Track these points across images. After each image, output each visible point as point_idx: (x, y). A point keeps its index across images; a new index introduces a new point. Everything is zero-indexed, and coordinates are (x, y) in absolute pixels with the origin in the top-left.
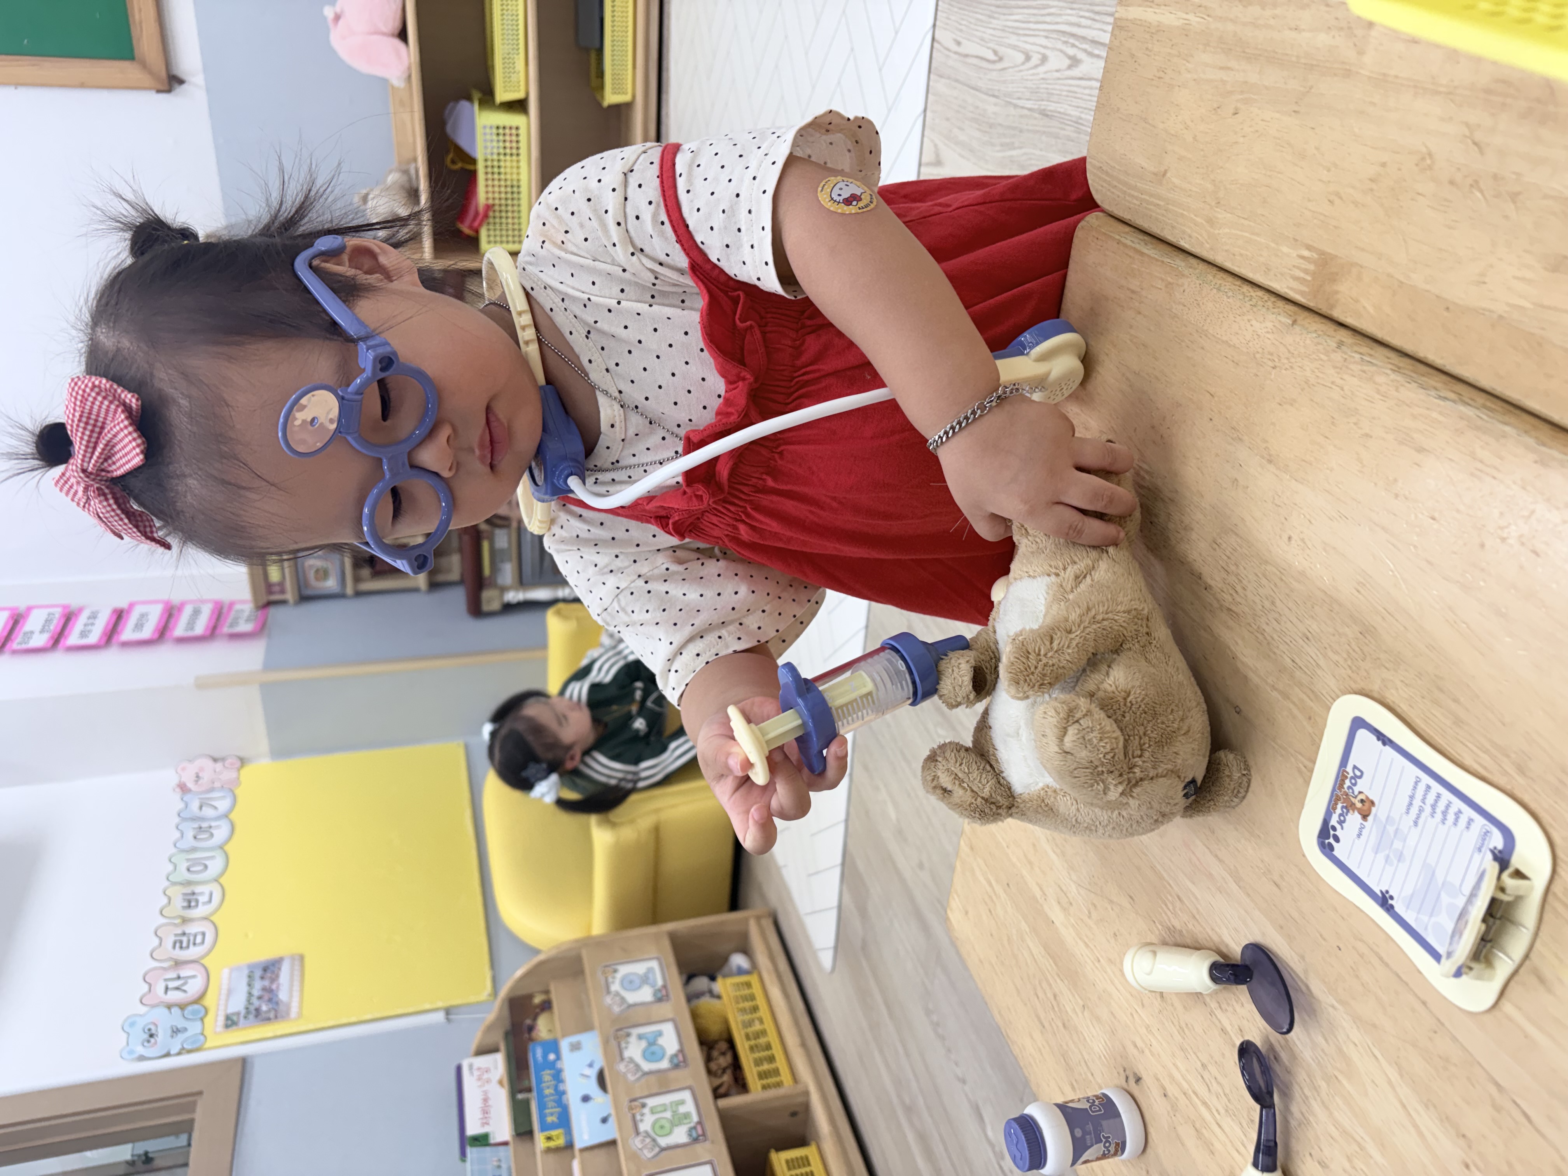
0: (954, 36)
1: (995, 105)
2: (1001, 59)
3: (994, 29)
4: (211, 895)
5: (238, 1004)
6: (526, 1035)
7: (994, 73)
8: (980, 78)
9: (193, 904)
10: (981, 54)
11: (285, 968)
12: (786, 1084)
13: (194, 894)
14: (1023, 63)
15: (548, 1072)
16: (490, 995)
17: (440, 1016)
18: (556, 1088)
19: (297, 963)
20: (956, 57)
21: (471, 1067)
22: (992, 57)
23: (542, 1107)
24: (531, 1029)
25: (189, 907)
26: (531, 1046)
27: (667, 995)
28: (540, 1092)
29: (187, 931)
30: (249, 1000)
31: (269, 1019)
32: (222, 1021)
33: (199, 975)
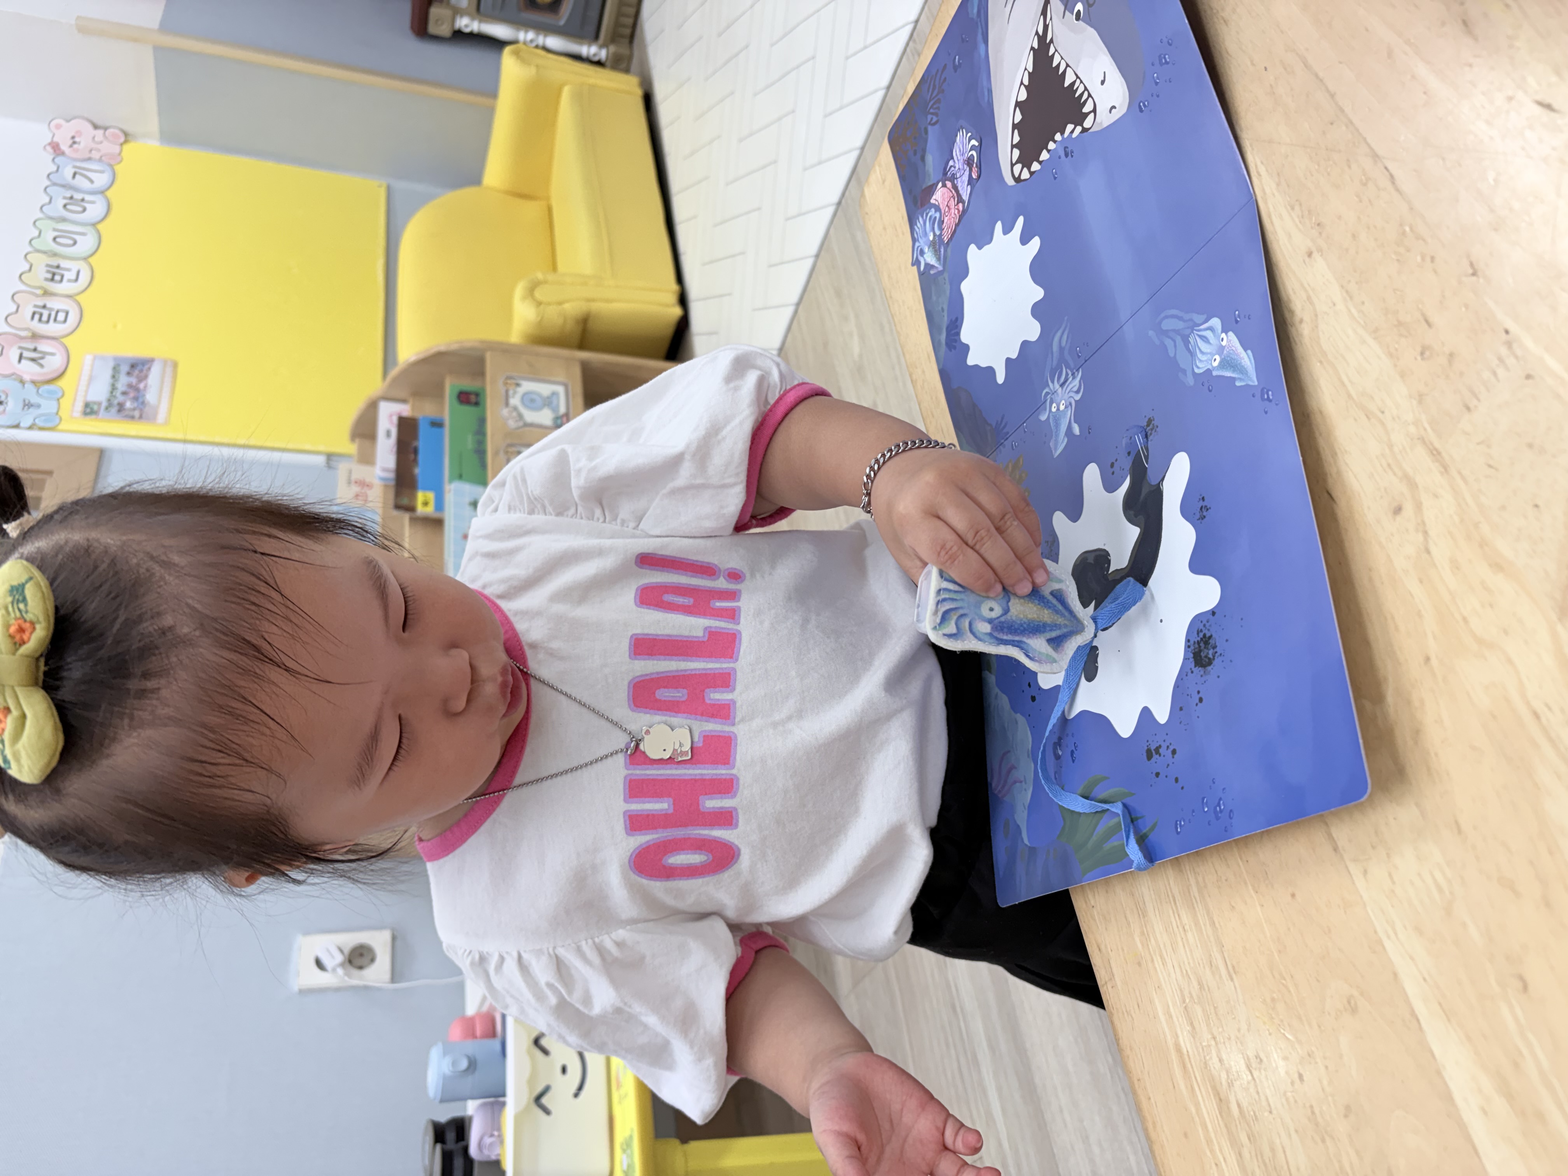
4: (78, 273)
5: (99, 393)
9: (57, 278)
11: (156, 370)
13: (58, 268)
17: (322, 458)
19: (169, 368)
25: (52, 279)
29: (48, 306)
30: (112, 393)
31: (133, 417)
32: (79, 406)
33: (58, 353)
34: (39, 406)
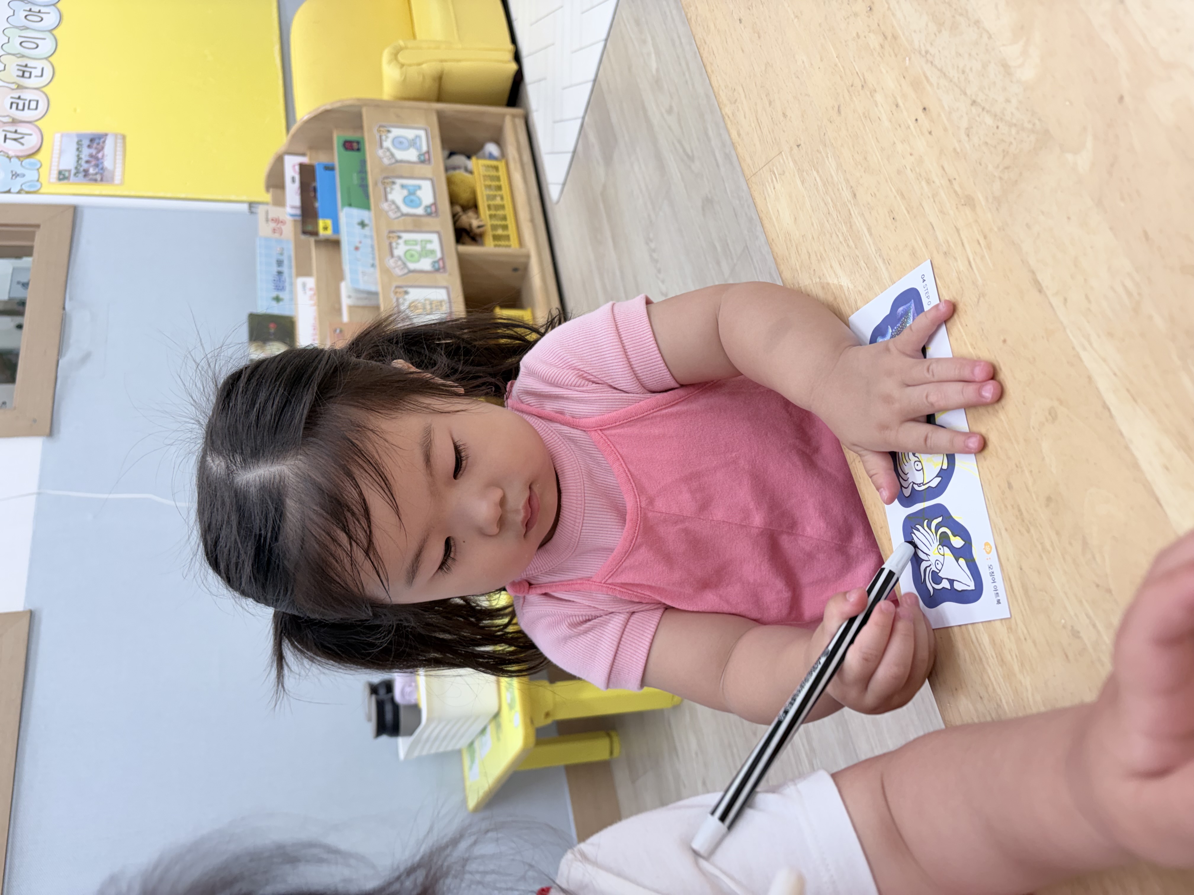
4: (43, 69)
5: (69, 163)
9: (27, 74)
11: (109, 142)
12: (513, 246)
13: (27, 66)
17: (246, 207)
19: (120, 141)
25: (24, 77)
29: (22, 97)
30: (78, 161)
31: (96, 180)
32: (55, 174)
33: (34, 134)
34: (24, 175)
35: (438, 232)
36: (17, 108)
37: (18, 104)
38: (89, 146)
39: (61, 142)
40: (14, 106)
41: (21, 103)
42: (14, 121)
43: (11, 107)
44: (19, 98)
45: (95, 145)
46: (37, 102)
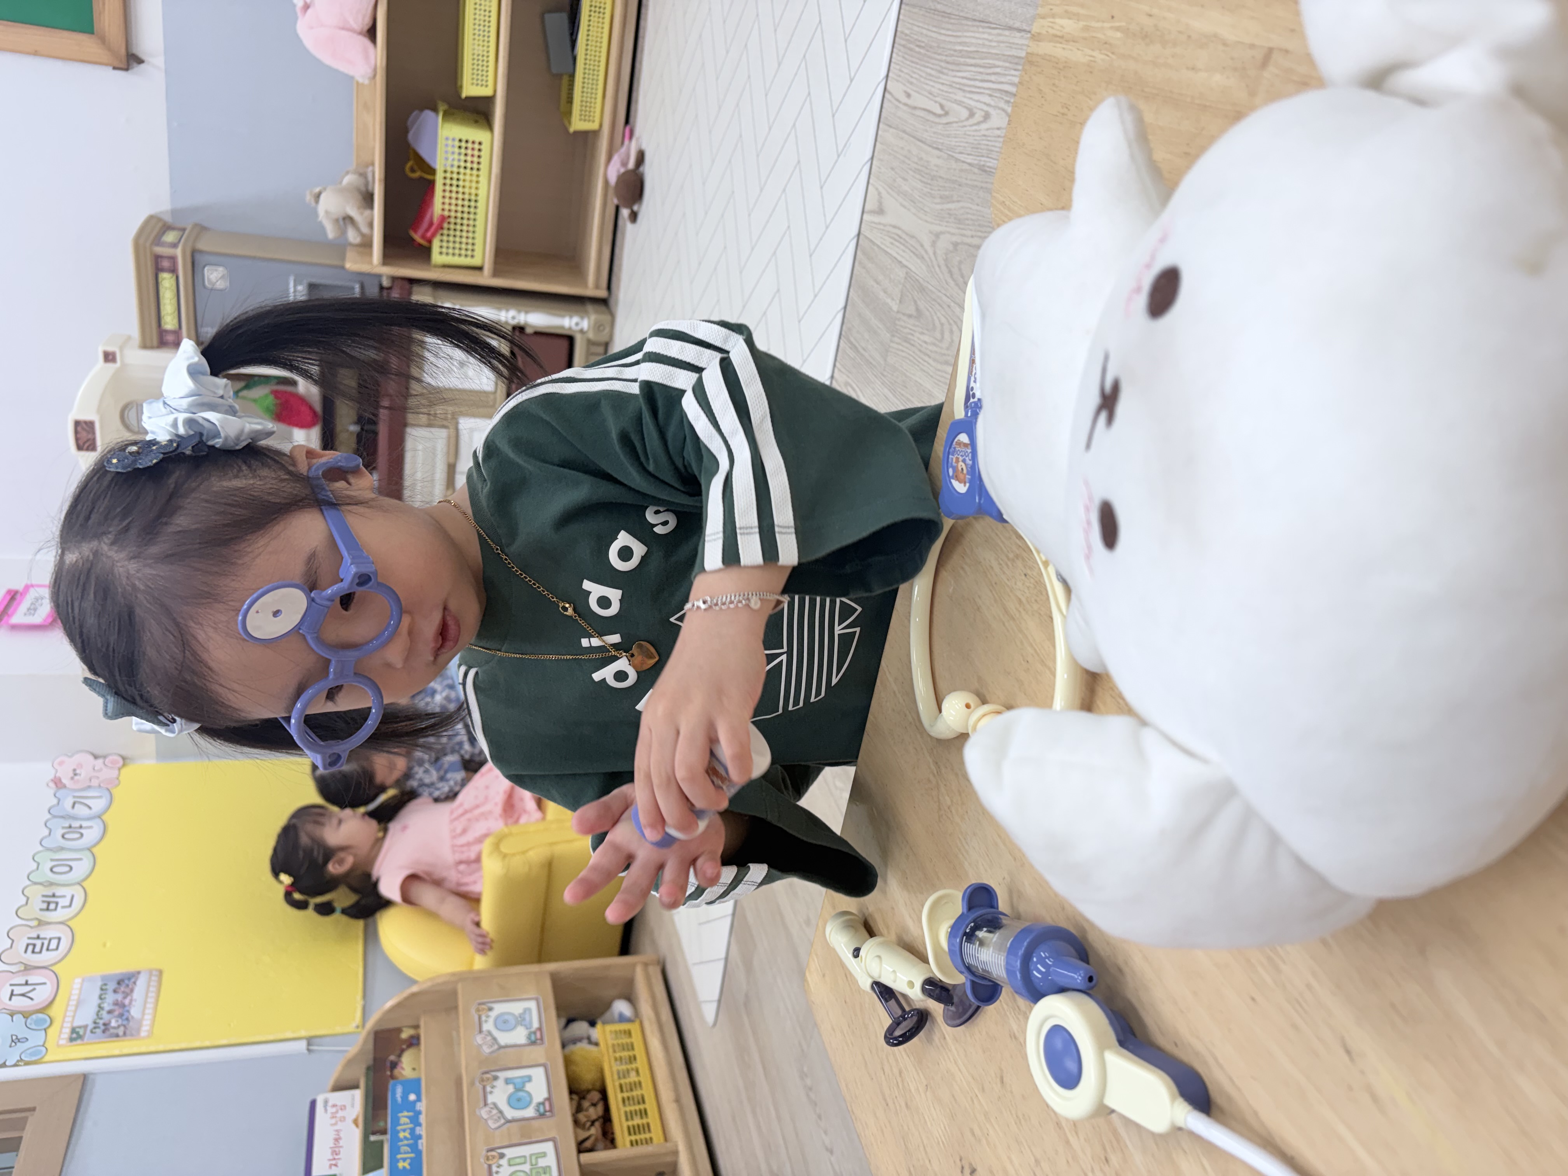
0: (905, 89)
1: (939, 157)
2: (947, 114)
3: (943, 84)
4: (73, 897)
5: (86, 1017)
6: (388, 1073)
7: (940, 127)
8: (927, 131)
9: (52, 906)
10: (928, 108)
11: (141, 982)
12: (655, 1140)
13: (54, 896)
14: (967, 119)
15: (406, 1114)
16: (357, 1027)
17: (303, 1045)
18: (412, 1131)
19: (154, 978)
20: (905, 108)
21: (326, 1102)
22: (939, 111)
23: (395, 1151)
24: (394, 1065)
25: (48, 909)
26: (391, 1082)
27: (542, 1039)
28: (395, 1133)
29: (41, 936)
30: (98, 1014)
31: (117, 1035)
32: (67, 1033)
33: (48, 983)
34: (26, 1040)
35: (553, 1140)
36: (33, 952)
37: (34, 945)
38: (115, 991)
39: (81, 989)
40: (30, 948)
41: (38, 943)
42: (28, 968)
43: (26, 951)
44: (38, 937)
45: (122, 989)
46: (59, 939)
